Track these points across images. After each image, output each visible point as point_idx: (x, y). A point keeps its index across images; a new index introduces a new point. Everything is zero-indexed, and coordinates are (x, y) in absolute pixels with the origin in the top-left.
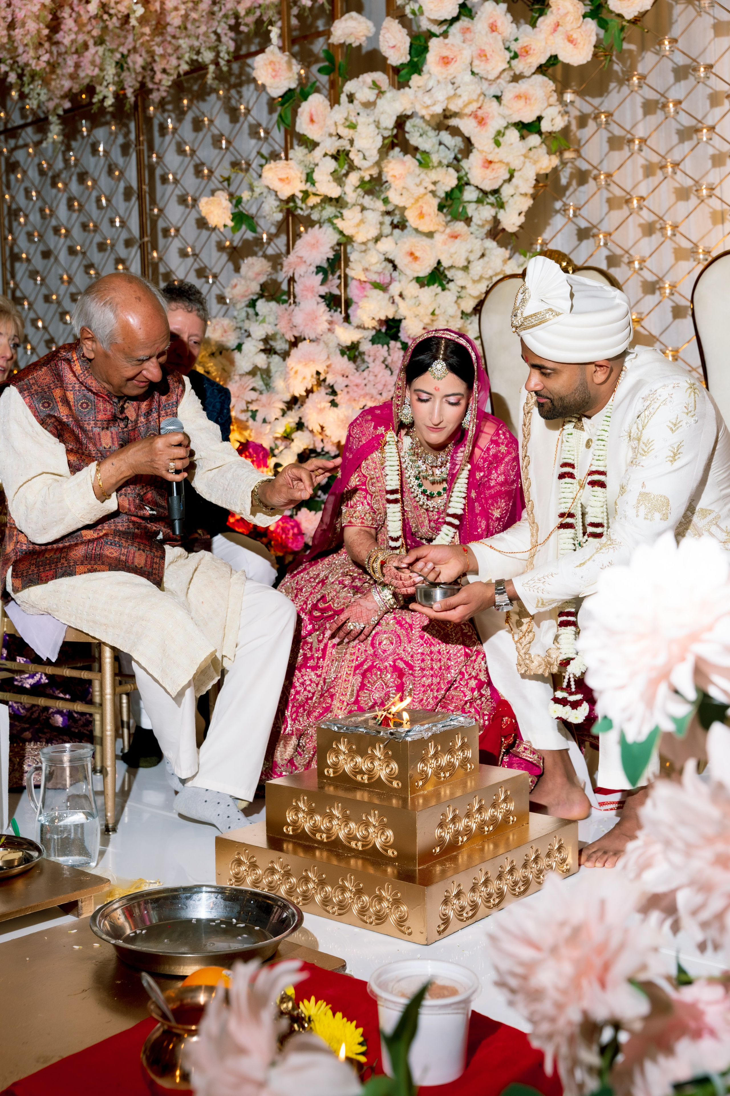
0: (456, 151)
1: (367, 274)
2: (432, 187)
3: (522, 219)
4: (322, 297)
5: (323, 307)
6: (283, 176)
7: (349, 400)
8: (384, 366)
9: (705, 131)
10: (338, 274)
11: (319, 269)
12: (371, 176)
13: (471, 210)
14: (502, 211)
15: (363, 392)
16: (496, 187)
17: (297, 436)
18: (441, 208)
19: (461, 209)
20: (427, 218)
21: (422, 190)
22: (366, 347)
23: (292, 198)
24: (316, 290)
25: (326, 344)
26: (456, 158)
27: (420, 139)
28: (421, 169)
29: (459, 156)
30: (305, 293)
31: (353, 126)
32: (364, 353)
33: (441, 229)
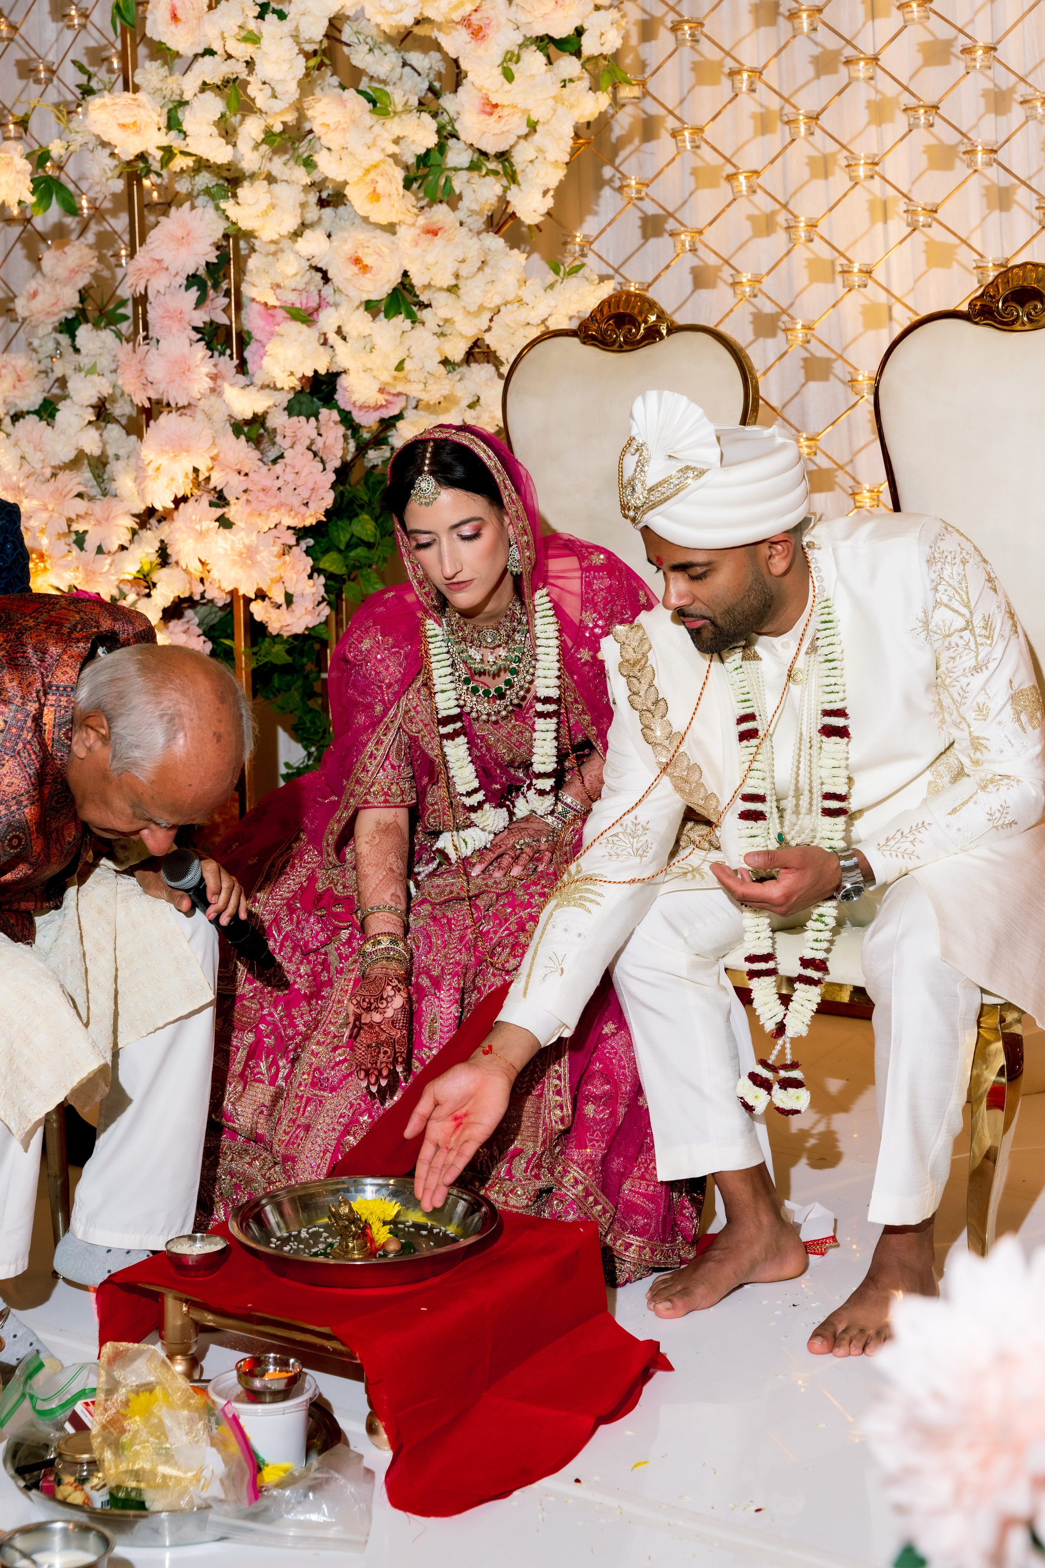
0: (432, 76)
1: (278, 291)
2: (393, 149)
3: (549, 202)
4: (196, 329)
5: (200, 350)
6: (128, 120)
7: (250, 514)
8: (311, 455)
9: (862, 63)
10: (224, 286)
11: (193, 280)
12: (284, 123)
13: (459, 183)
14: (514, 187)
15: (275, 502)
16: (503, 147)
17: (161, 576)
18: (408, 184)
19: (442, 181)
20: (384, 202)
21: (376, 156)
22: (278, 420)
23: (142, 157)
24: (187, 318)
25: (209, 417)
26: (431, 89)
27: (370, 58)
28: (375, 117)
29: (437, 85)
30: (167, 322)
31: (253, 39)
32: (275, 430)
33: (409, 219)
